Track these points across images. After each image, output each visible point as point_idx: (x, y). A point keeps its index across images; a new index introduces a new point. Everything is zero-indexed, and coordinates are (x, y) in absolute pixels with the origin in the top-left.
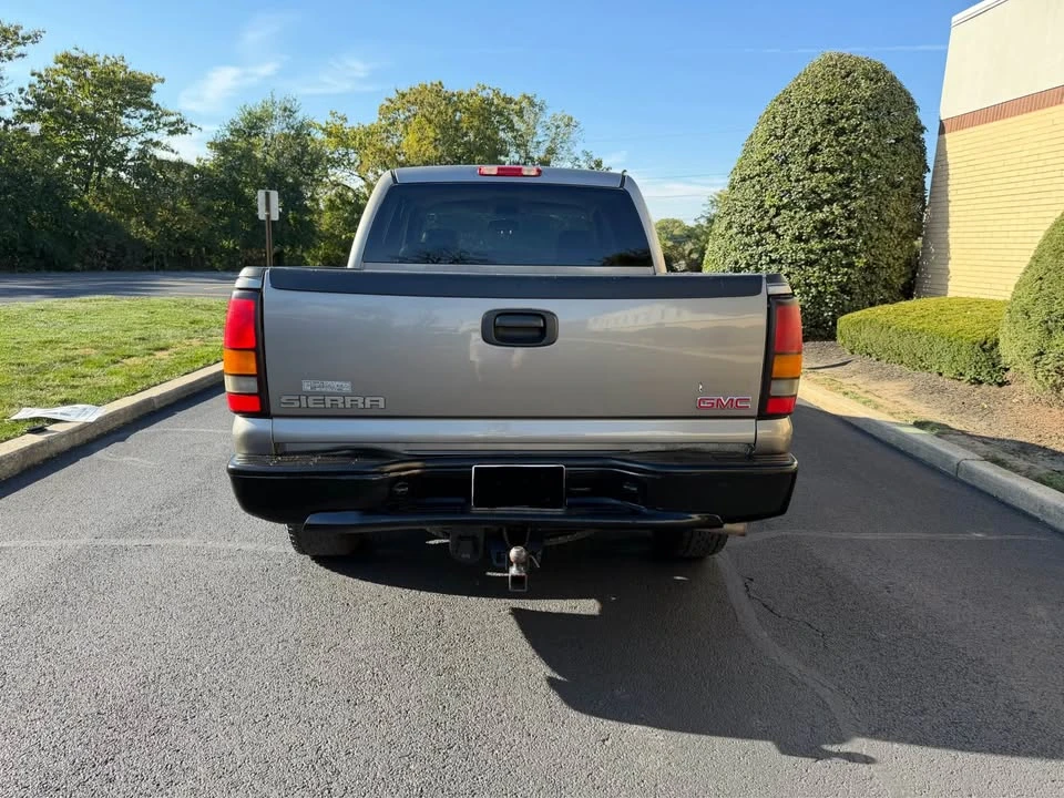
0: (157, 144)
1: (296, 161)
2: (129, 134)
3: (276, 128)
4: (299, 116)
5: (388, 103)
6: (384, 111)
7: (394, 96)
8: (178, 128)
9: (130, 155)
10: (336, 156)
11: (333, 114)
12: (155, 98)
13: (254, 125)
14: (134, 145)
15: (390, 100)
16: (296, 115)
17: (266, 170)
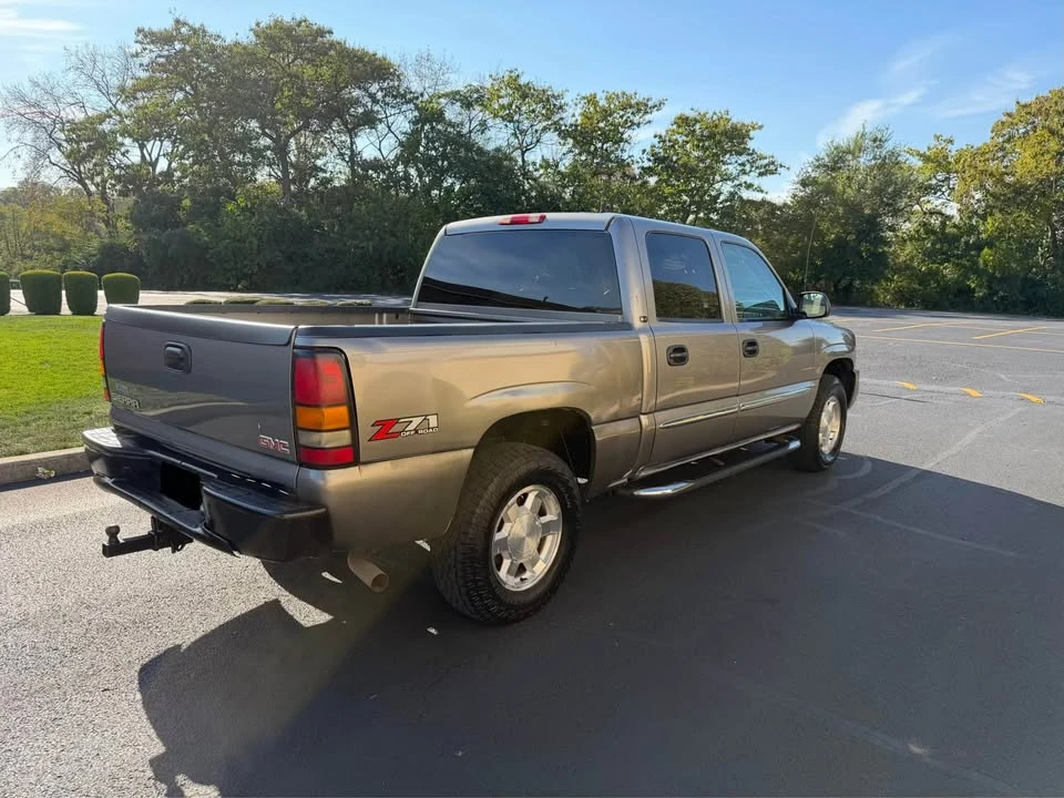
0: (749, 186)
1: (878, 191)
2: (726, 178)
3: (865, 160)
4: (889, 146)
5: (1004, 119)
6: (998, 128)
7: (1013, 108)
8: (769, 169)
9: (722, 198)
10: (934, 182)
11: (937, 138)
12: (751, 145)
13: (837, 161)
14: (727, 188)
15: (1010, 115)
16: (886, 144)
17: (845, 203)
